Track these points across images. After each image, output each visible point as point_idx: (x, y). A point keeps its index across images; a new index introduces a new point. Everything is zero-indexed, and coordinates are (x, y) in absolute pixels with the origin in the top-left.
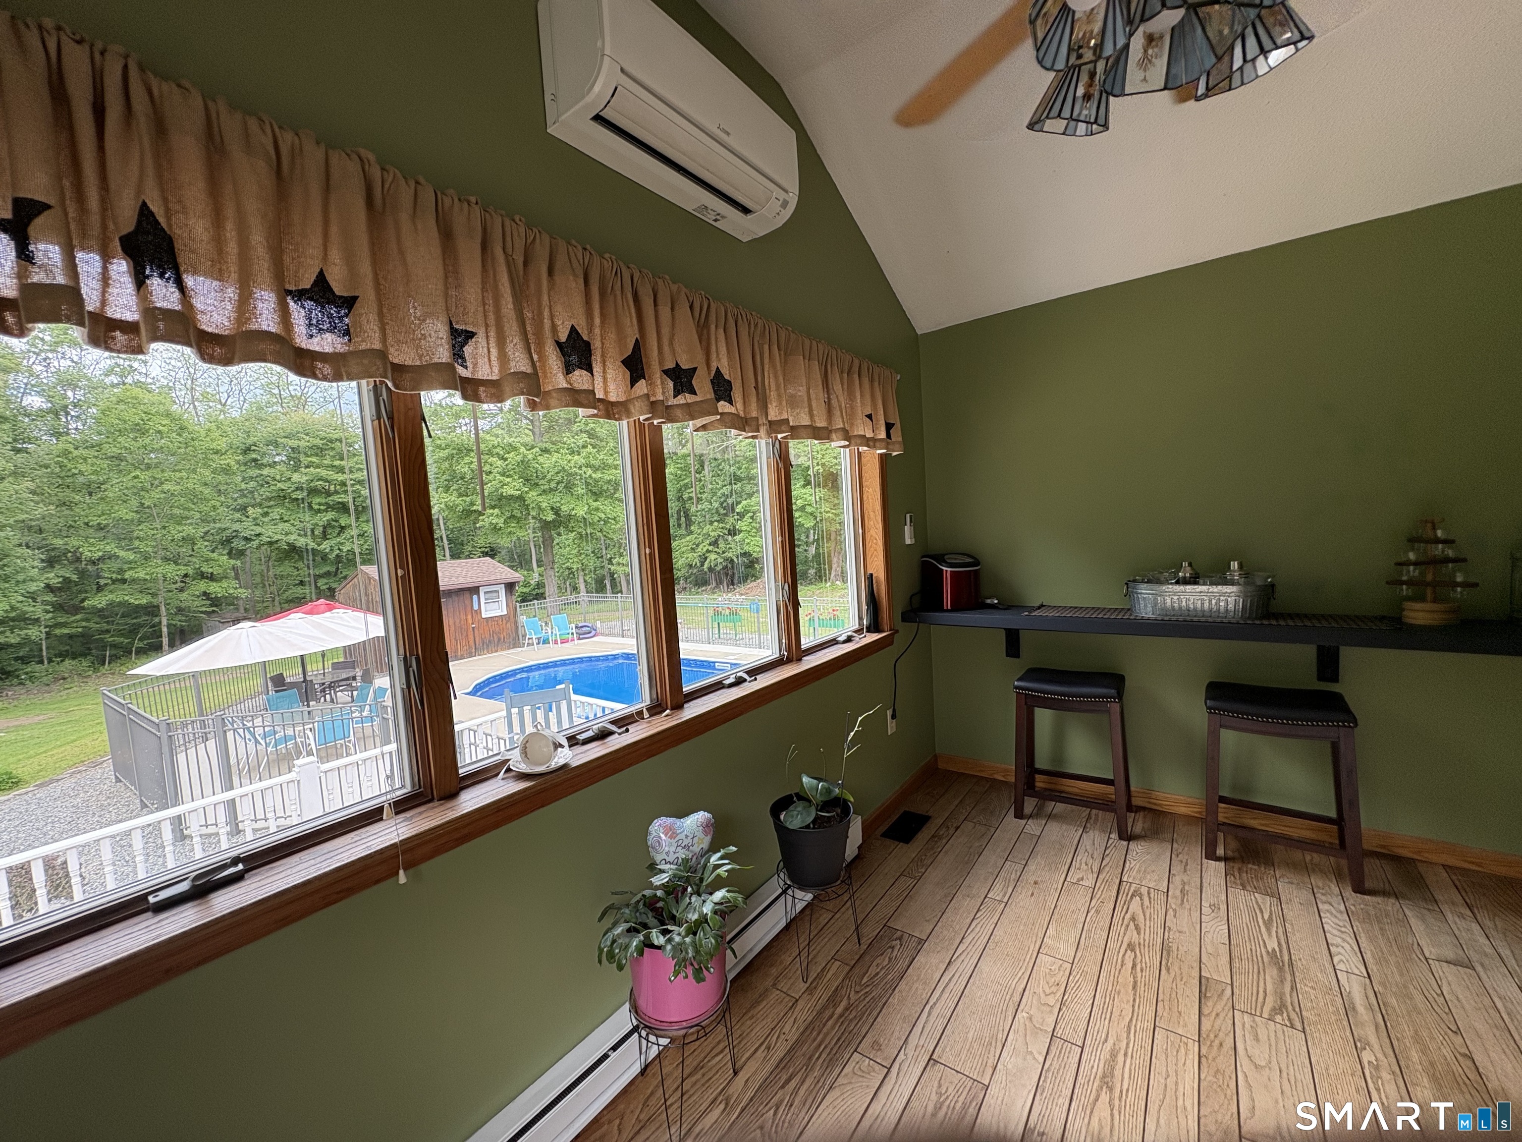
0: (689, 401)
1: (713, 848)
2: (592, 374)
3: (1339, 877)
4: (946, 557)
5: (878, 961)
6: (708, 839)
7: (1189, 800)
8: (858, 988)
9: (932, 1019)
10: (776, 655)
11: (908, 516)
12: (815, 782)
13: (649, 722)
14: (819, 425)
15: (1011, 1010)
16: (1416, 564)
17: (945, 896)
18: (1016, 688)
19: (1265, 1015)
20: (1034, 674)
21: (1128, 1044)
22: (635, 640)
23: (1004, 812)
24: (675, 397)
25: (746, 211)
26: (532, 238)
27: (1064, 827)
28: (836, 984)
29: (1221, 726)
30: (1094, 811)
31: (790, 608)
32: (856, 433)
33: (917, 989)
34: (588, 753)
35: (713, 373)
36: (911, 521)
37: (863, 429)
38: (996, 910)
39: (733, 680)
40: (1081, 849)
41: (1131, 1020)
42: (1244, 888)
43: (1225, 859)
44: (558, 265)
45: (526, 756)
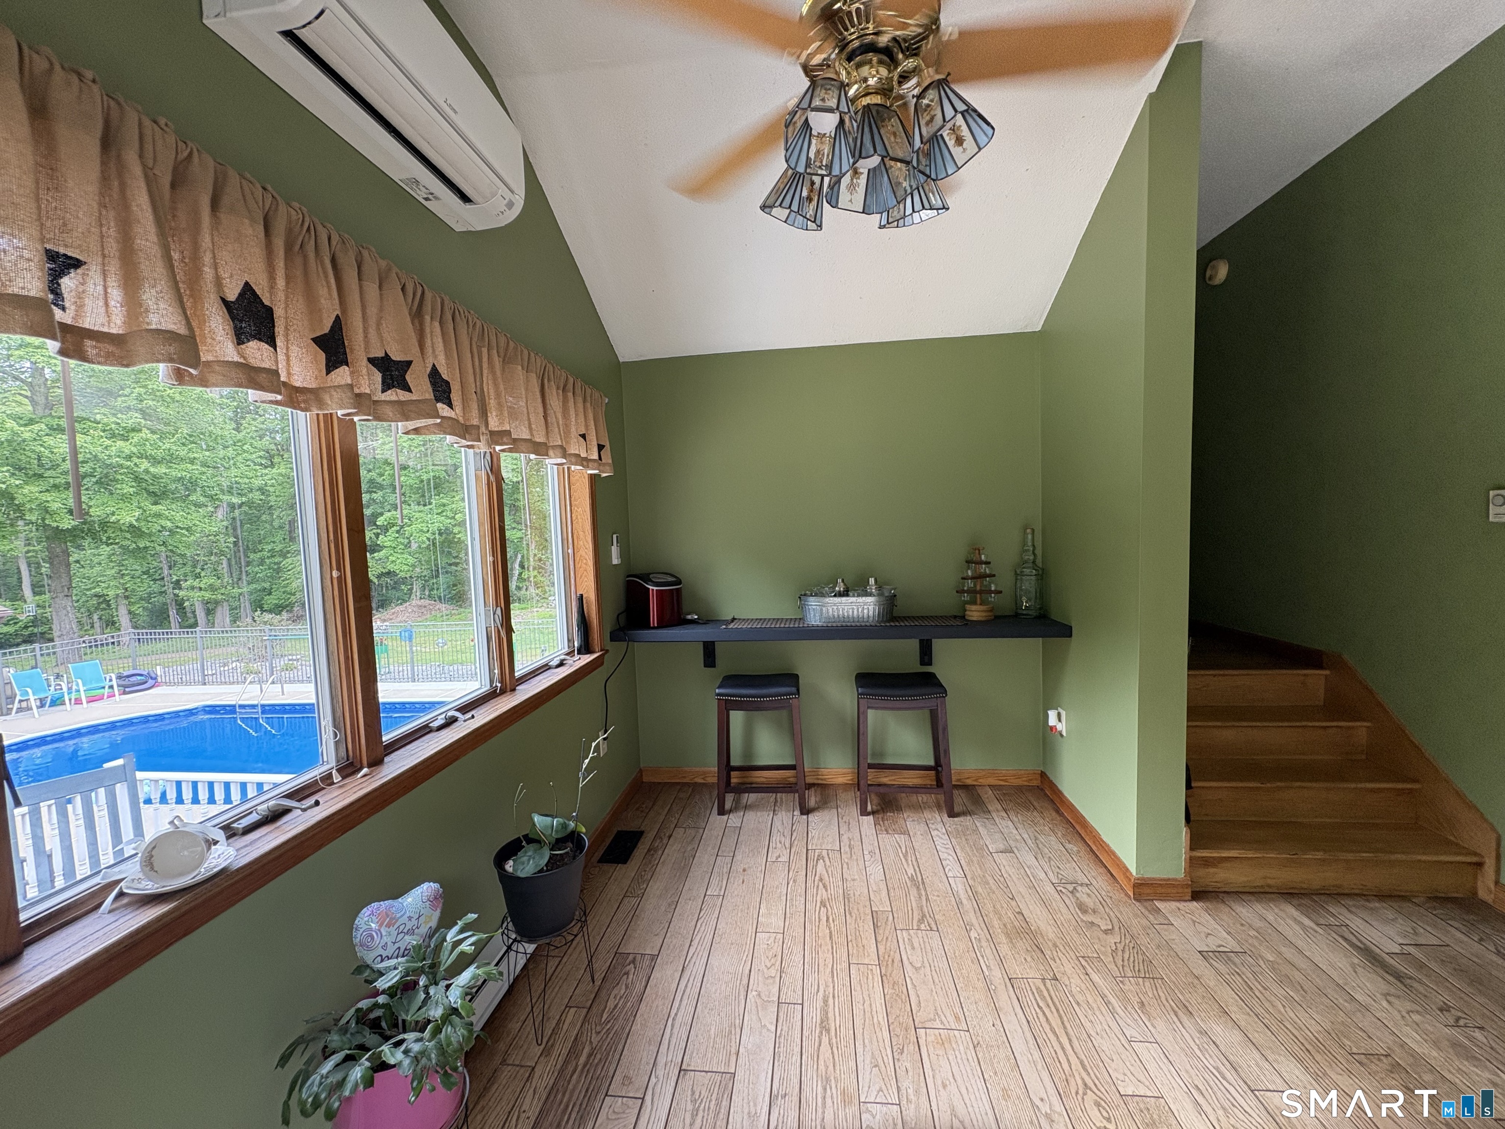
0: (402, 398)
1: (446, 923)
2: (276, 350)
3: (939, 807)
4: (651, 576)
5: (615, 992)
6: (437, 914)
7: (844, 770)
8: (599, 1028)
9: (675, 1031)
10: (486, 688)
11: (615, 536)
12: (549, 819)
13: (341, 787)
14: (538, 440)
15: (743, 994)
16: (972, 578)
17: (669, 905)
18: (718, 695)
19: (915, 927)
20: (730, 680)
21: (834, 987)
22: (313, 685)
23: (708, 812)
24: (383, 391)
25: (465, 198)
26: (186, 154)
27: (759, 814)
28: (575, 1032)
29: (869, 708)
30: (779, 795)
31: (503, 634)
32: (573, 452)
33: (657, 1006)
34: (259, 844)
35: (429, 370)
36: (617, 542)
37: (576, 447)
38: (715, 905)
39: (443, 722)
40: (774, 831)
41: (833, 966)
42: (888, 833)
43: (873, 813)
44: (226, 200)
45: (152, 869)
